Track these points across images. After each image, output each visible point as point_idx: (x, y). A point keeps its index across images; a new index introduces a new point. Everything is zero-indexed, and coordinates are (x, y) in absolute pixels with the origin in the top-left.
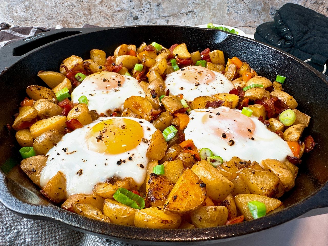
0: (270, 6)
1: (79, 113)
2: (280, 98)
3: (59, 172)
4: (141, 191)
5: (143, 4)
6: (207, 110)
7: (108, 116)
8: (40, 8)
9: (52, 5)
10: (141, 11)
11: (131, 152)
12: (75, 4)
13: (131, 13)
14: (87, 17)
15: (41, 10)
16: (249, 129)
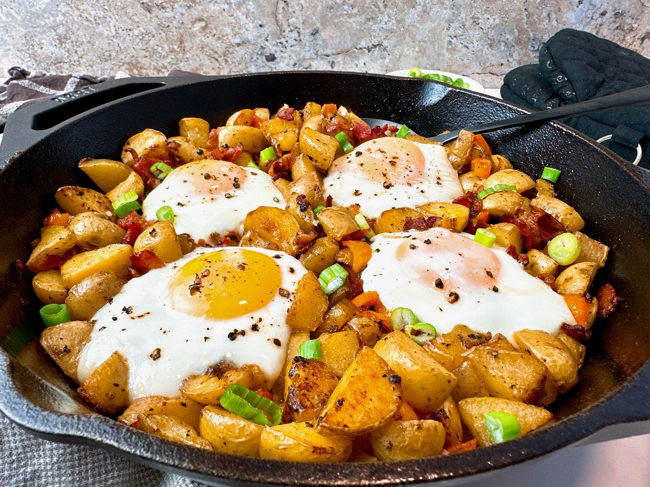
0: (531, 35)
1: (157, 239)
2: (549, 212)
3: (116, 353)
4: (274, 391)
5: (284, 31)
6: (407, 234)
7: (213, 245)
8: (87, 39)
9: (110, 34)
10: (281, 45)
11: (257, 316)
12: (154, 32)
13: (262, 48)
14: (178, 56)
15: (89, 42)
16: (488, 270)
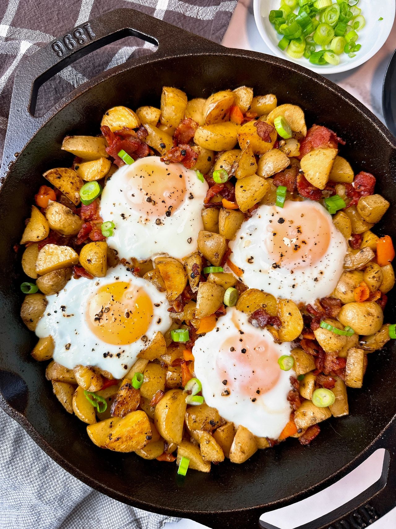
16: (260, 390)
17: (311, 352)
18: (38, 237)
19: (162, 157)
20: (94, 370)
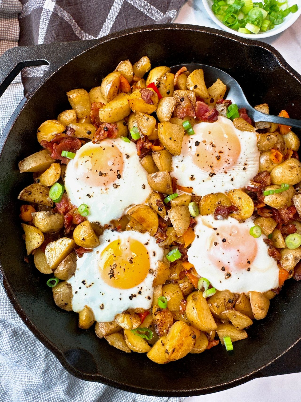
3: (86, 306)
6: (216, 224)
11: (140, 286)
16: (249, 260)
17: (268, 215)
18: (38, 243)
19: (93, 141)
20: (128, 312)
